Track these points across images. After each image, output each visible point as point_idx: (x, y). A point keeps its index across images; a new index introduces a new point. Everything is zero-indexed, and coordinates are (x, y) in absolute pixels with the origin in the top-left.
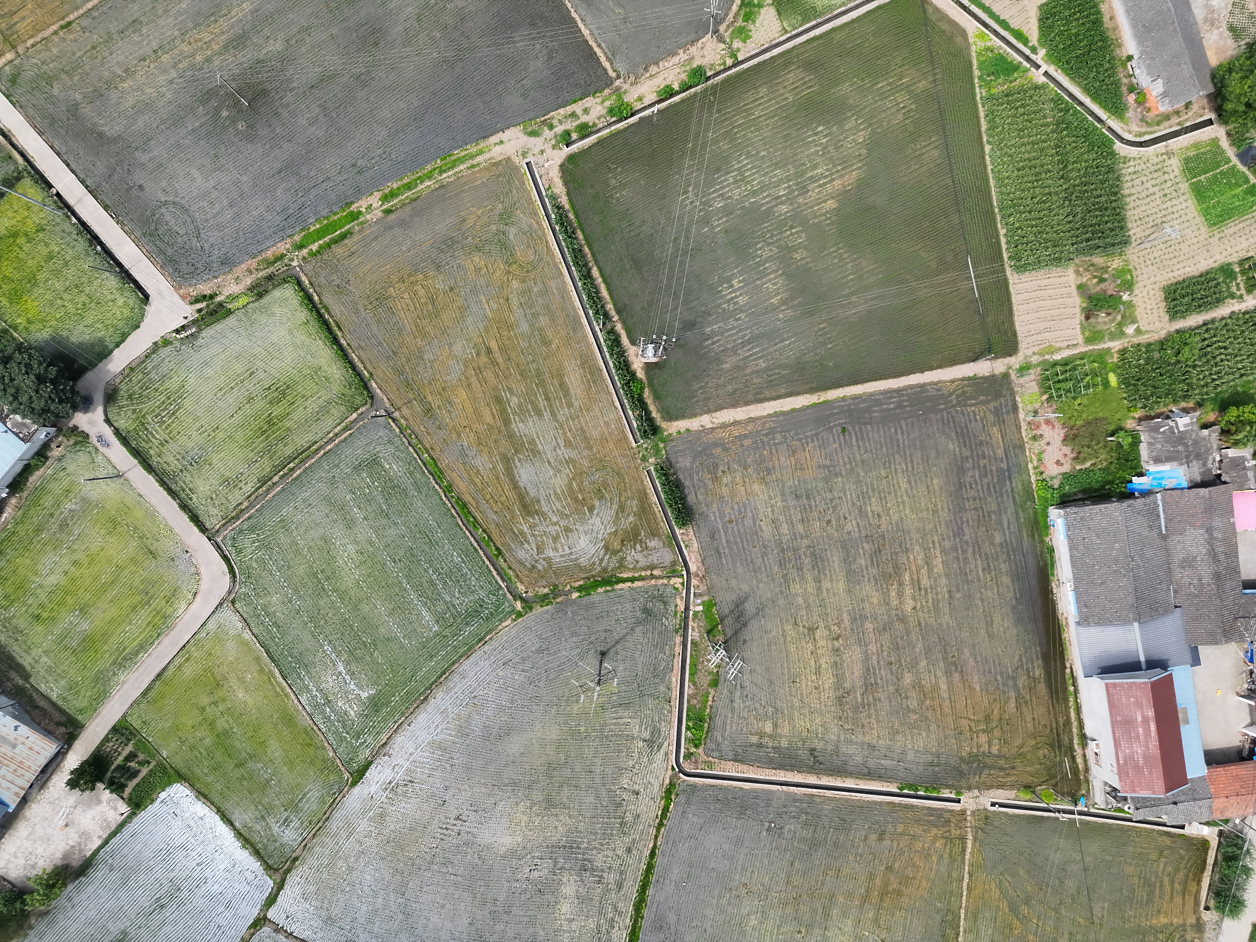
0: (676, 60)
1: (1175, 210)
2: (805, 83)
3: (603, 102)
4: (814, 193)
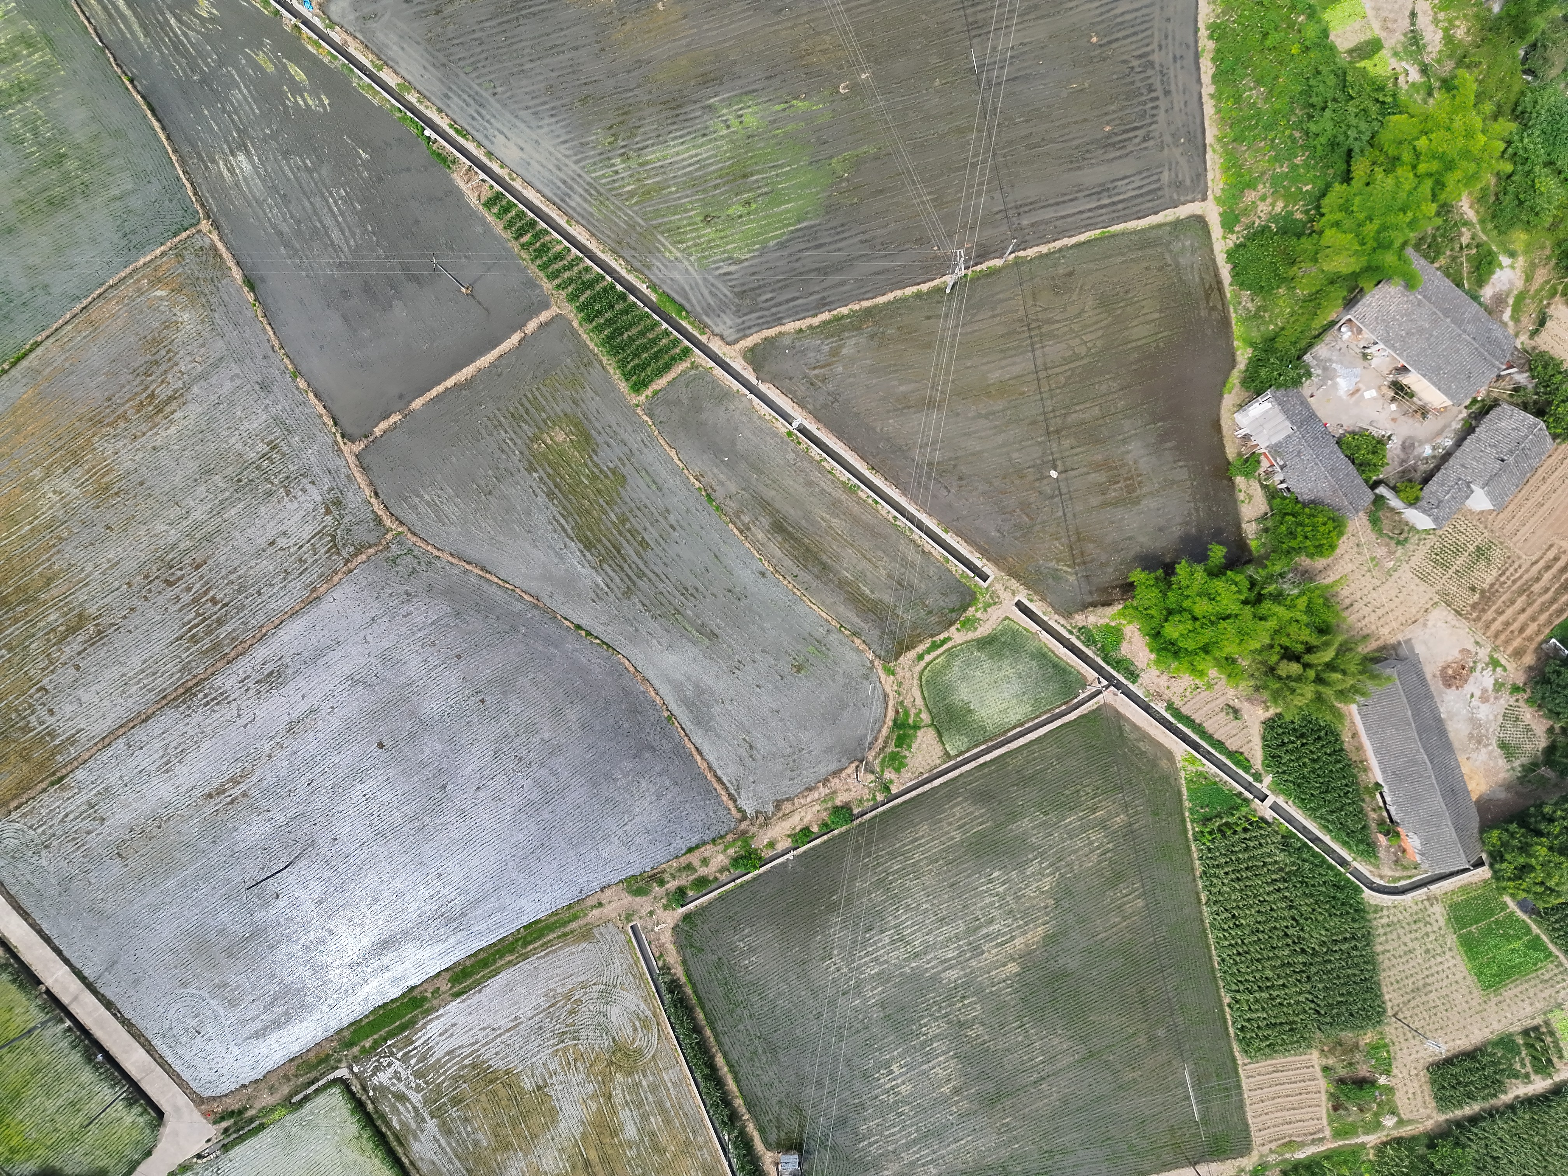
0: (816, 795)
1: (1440, 969)
2: (976, 818)
3: (725, 850)
4: (991, 954)
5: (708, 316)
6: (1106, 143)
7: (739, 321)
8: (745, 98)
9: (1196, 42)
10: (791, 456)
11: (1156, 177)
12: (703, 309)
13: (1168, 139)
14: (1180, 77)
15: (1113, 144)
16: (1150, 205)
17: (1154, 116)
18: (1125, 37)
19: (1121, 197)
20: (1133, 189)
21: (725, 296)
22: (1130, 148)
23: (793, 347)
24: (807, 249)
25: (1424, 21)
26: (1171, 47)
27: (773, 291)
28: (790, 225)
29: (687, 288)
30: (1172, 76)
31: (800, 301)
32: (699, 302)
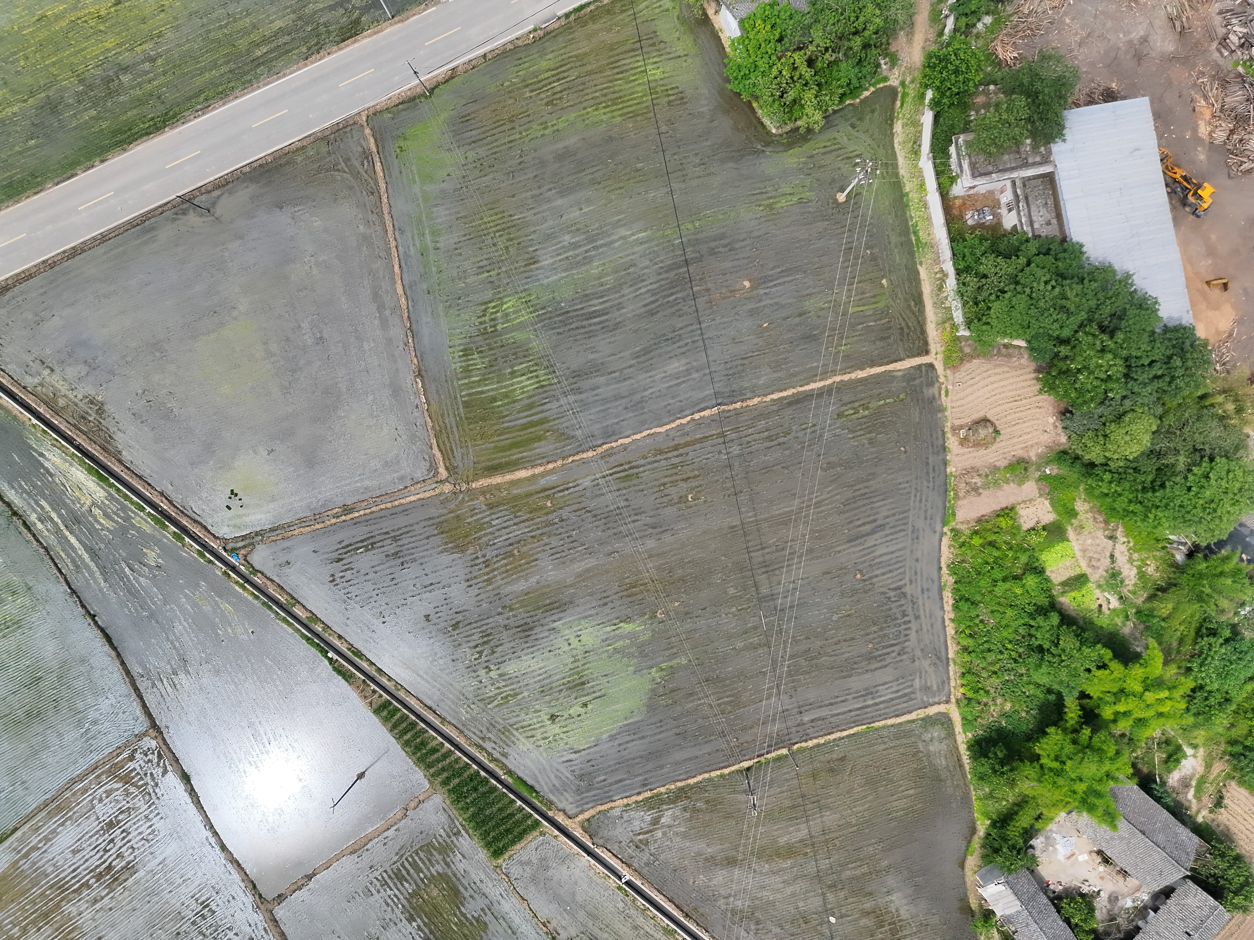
5: (553, 794)
6: (870, 657)
7: (578, 798)
8: (583, 622)
9: (940, 578)
10: (621, 905)
11: (909, 683)
12: (549, 789)
13: (918, 653)
14: (927, 605)
15: (876, 657)
16: (905, 705)
17: (906, 635)
18: (883, 574)
19: (882, 699)
20: (892, 693)
21: (567, 778)
22: (888, 661)
23: (622, 818)
24: (633, 741)
25: (1122, 559)
26: (919, 581)
27: (606, 774)
28: (618, 721)
29: (537, 773)
30: (921, 604)
31: (628, 782)
32: (546, 783)
